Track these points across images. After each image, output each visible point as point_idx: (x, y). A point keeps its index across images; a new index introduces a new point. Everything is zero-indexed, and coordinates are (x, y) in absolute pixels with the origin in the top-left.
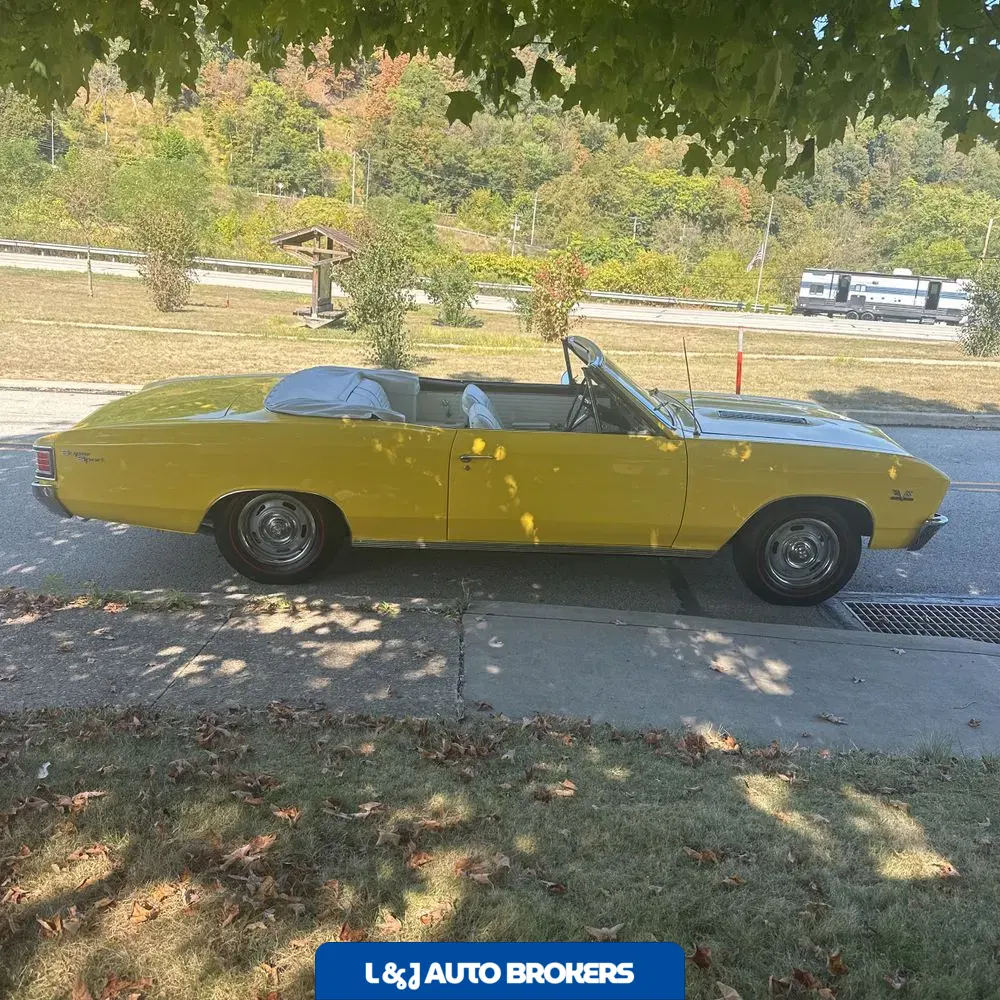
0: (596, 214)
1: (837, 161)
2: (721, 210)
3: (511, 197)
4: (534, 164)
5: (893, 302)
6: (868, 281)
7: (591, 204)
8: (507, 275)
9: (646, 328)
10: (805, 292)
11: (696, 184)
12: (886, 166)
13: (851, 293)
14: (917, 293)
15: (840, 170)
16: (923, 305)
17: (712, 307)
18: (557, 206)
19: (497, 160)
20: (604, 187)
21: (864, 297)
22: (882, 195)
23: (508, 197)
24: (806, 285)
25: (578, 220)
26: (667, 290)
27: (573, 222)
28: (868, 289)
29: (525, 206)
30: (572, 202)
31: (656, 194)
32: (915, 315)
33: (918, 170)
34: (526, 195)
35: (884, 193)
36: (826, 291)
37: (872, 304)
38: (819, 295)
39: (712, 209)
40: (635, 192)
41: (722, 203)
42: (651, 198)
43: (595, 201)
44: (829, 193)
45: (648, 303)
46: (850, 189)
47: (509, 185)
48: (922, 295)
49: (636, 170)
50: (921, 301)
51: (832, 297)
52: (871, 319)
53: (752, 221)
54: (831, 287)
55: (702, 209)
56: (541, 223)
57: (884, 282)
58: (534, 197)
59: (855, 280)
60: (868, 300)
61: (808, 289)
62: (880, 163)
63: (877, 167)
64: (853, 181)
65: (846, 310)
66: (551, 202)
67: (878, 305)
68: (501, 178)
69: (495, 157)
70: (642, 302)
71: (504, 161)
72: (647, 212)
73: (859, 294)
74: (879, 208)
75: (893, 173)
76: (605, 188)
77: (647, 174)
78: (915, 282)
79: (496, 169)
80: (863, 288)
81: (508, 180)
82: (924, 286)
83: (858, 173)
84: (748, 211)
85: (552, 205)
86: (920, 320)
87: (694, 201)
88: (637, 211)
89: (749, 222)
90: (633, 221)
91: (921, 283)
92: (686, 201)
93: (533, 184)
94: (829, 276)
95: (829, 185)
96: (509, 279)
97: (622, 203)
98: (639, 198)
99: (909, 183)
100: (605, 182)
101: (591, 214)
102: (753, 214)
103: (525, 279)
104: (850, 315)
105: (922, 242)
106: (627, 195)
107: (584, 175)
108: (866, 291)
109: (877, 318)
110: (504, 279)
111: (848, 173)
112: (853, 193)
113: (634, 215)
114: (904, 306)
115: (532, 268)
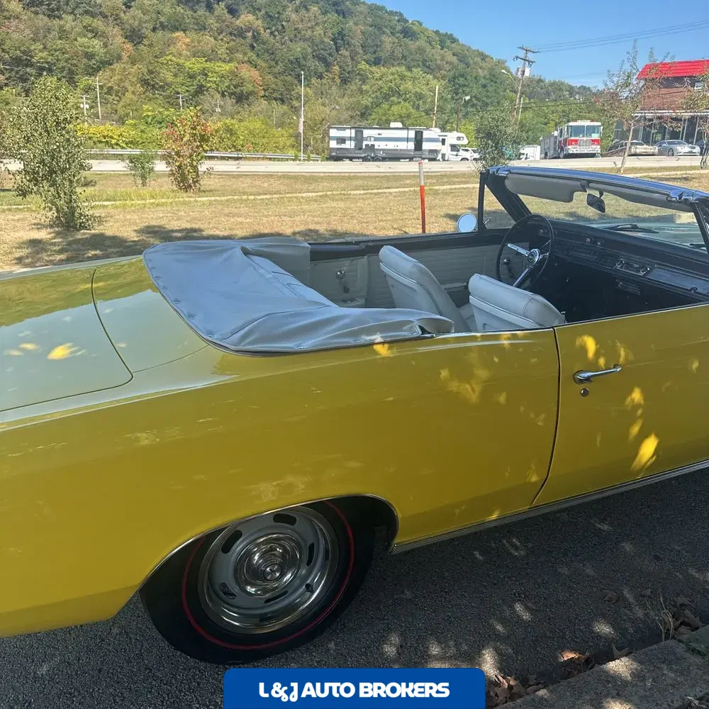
0: (147, 94)
1: (315, 51)
2: (242, 88)
3: (75, 82)
4: (89, 56)
5: (393, 148)
6: (374, 133)
7: (142, 86)
8: (100, 142)
9: (234, 177)
10: (333, 144)
11: (220, 69)
12: (347, 53)
13: (365, 143)
14: (408, 140)
15: (317, 57)
16: (413, 148)
17: (270, 159)
18: (116, 88)
19: (57, 53)
20: (150, 72)
21: (373, 145)
22: (347, 75)
23: (72, 81)
24: (333, 138)
25: (135, 98)
26: (234, 146)
27: (131, 100)
28: (376, 139)
29: (88, 89)
30: (127, 84)
31: (192, 77)
32: (407, 156)
33: (368, 56)
34: (88, 80)
35: (349, 73)
36: (348, 142)
37: (380, 150)
38: (343, 146)
39: (235, 87)
40: (175, 75)
41: (242, 83)
42: (189, 80)
43: (145, 83)
44: (312, 73)
45: (223, 158)
46: (327, 71)
47: (71, 72)
48: (411, 141)
49: (173, 58)
50: (411, 146)
51: (353, 147)
52: (380, 161)
53: (265, 96)
54: (351, 139)
55: (228, 87)
56: (105, 102)
57: (386, 133)
58: (97, 81)
59: (366, 133)
60: (376, 147)
61: (335, 142)
62: (343, 52)
63: (341, 55)
64: (328, 65)
65: (363, 155)
66: (110, 85)
67: (383, 150)
68: (63, 68)
69: (56, 50)
70: (217, 157)
71: (63, 53)
72: (188, 91)
73: (370, 143)
74: (346, 84)
75: (352, 59)
76: (152, 73)
77: (183, 61)
78: (406, 131)
79: (58, 60)
80: (372, 139)
81: (70, 69)
82: (412, 134)
83: (330, 59)
84: (261, 88)
85: (112, 88)
86: (411, 159)
87: (220, 82)
88: (180, 90)
89: (263, 97)
90: (178, 98)
91: (410, 132)
92: (215, 82)
93: (92, 72)
94: (348, 131)
95: (312, 68)
96: (104, 144)
97: (167, 84)
98: (179, 79)
99: (363, 65)
100: (151, 68)
101: (144, 93)
102: (264, 90)
103: (117, 144)
104: (365, 159)
105: (385, 106)
106: (170, 78)
107: (133, 63)
108: (375, 140)
109: (384, 159)
110: (99, 145)
111: (323, 60)
112: (328, 74)
113: (178, 93)
114: (401, 150)
115: (121, 134)
